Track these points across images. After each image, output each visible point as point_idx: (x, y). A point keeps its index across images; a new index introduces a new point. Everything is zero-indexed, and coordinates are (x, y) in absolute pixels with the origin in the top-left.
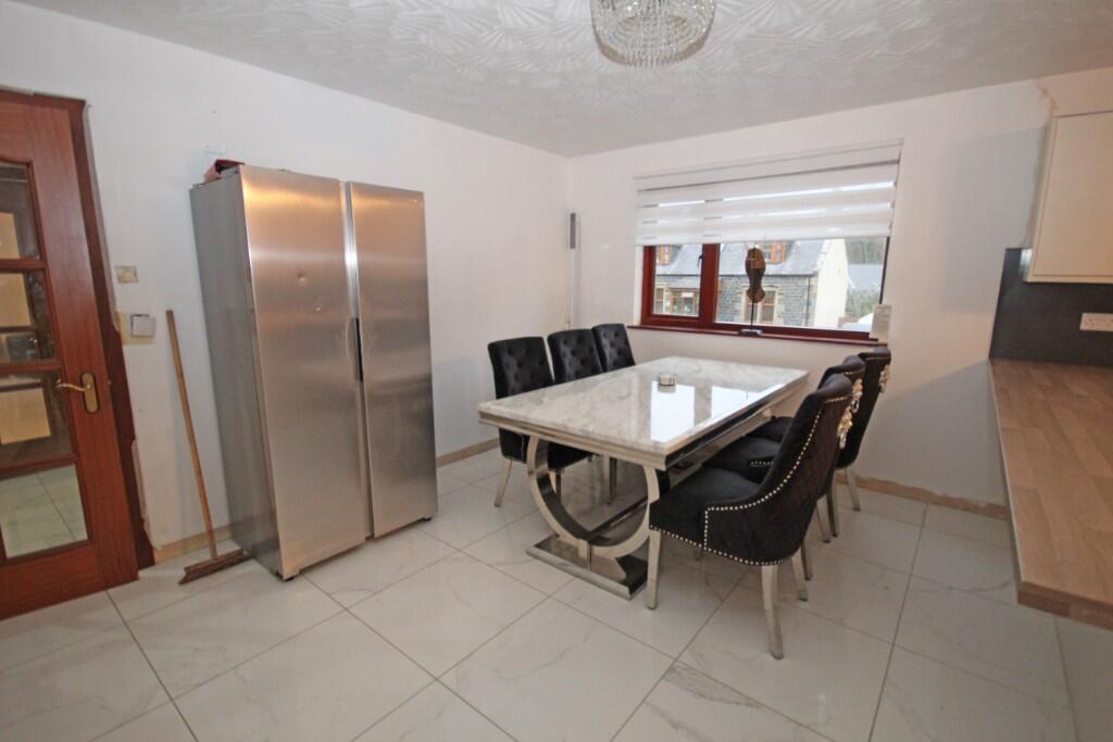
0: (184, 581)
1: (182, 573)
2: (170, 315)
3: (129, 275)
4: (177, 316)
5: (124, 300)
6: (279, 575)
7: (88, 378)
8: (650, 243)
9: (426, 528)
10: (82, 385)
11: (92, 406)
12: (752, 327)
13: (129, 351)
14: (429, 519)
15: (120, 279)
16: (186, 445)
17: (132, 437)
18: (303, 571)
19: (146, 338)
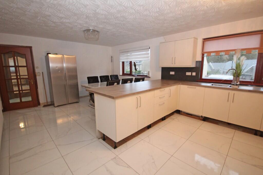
0: (43, 107)
1: (43, 106)
2: (42, 73)
3: (37, 68)
4: (43, 73)
5: (37, 70)
6: (54, 106)
7: (32, 80)
8: (123, 61)
9: (78, 103)
10: (31, 81)
11: (32, 83)
12: (135, 75)
13: (37, 77)
14: (78, 102)
15: (36, 68)
16: (44, 90)
17: (37, 88)
18: (58, 106)
19: (39, 75)
